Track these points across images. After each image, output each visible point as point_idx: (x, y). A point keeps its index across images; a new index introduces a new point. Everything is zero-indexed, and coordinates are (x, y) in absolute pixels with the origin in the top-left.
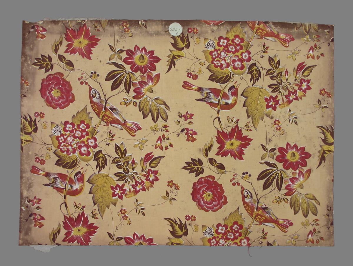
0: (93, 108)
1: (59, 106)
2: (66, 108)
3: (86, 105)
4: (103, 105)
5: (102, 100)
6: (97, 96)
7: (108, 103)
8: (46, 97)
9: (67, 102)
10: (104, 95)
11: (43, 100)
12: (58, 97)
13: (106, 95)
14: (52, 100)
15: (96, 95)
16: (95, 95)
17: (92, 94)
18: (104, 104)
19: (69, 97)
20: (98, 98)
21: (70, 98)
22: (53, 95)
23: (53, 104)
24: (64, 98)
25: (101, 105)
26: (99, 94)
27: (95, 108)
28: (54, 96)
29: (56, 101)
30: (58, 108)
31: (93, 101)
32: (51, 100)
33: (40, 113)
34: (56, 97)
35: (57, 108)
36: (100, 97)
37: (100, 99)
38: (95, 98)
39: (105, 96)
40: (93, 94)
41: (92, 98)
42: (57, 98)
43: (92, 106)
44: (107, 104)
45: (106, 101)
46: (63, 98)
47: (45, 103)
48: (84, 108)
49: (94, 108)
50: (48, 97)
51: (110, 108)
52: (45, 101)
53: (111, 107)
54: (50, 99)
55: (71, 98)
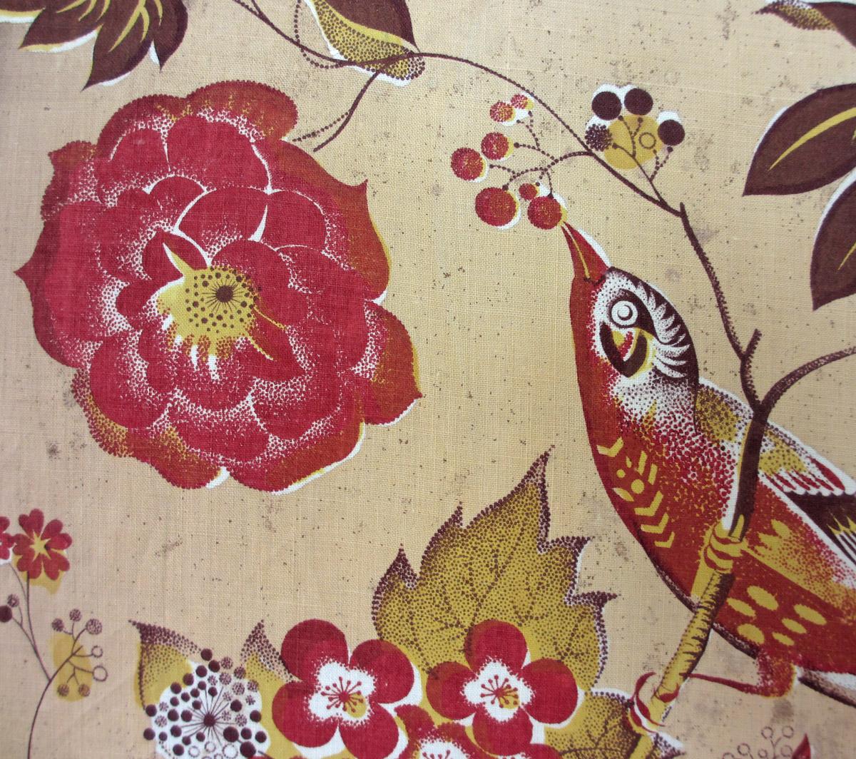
0: (618, 491)
1: (227, 453)
2: (316, 475)
3: (545, 458)
4: (724, 457)
5: (710, 395)
6: (659, 353)
7: (776, 433)
8: (90, 349)
9: (321, 414)
10: (737, 348)
11: (58, 378)
12: (226, 348)
13: (752, 346)
14: (159, 379)
15: (652, 343)
16: (642, 345)
17: (606, 333)
18: (736, 450)
19: (356, 358)
20: (668, 380)
21: (358, 369)
22: (166, 325)
23: (163, 423)
24: (299, 372)
25: (698, 452)
26: (684, 330)
27: (638, 486)
28: (179, 340)
29: (193, 396)
30: (224, 474)
31: (621, 414)
32: (150, 379)
33: (23, 521)
34: (203, 354)
35: (212, 474)
36: (689, 366)
37: (695, 386)
38: (642, 376)
39: (745, 358)
40: (619, 336)
41: (606, 379)
42: (212, 361)
43: (603, 465)
44: (767, 447)
45: (762, 410)
46: (284, 368)
47: (78, 410)
48: (521, 488)
49: (626, 485)
50: (114, 343)
51: (800, 491)
52: (76, 387)
53: (807, 482)
54: (140, 366)
55: (367, 366)
